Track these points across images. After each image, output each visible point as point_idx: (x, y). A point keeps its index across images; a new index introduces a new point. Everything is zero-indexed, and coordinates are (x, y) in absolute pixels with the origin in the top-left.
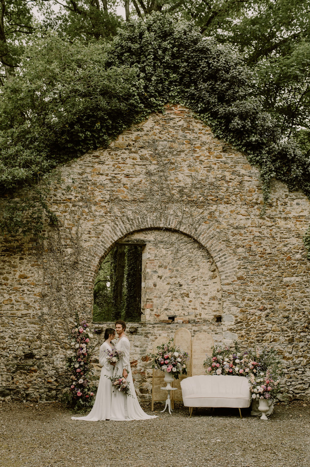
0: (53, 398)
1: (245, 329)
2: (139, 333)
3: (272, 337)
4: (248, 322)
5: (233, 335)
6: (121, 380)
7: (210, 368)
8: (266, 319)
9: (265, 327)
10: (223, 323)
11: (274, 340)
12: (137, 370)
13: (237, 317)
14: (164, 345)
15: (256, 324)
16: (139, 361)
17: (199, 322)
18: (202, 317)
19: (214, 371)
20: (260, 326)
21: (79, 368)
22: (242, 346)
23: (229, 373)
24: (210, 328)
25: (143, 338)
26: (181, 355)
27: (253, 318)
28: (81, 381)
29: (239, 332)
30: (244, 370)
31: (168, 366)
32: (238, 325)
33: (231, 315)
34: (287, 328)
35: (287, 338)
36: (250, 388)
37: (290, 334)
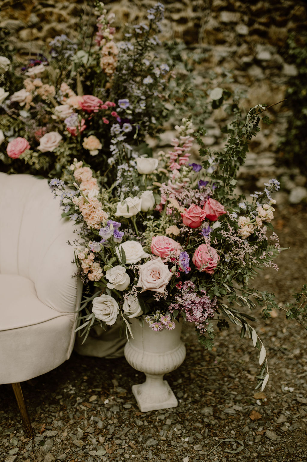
3: (132, 17)
22: (19, 44)
35: (180, 29)
36: (78, 261)
37: (189, 13)
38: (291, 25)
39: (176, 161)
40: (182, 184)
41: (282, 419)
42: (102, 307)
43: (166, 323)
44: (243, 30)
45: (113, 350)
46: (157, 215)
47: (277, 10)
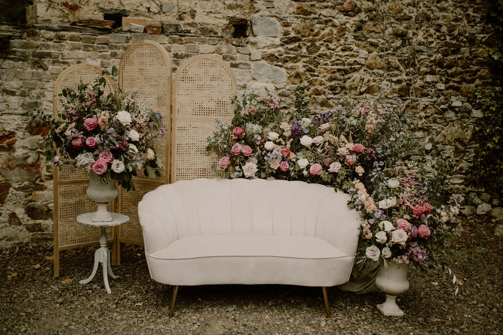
1: (305, 59)
2: (14, 52)
3: (366, 80)
4: (313, 42)
5: (275, 71)
7: (225, 161)
8: (355, 37)
9: (352, 56)
10: (251, 39)
11: (370, 90)
12: (14, 158)
13: (287, 25)
14: (85, 87)
15: (332, 46)
16: (19, 134)
17: (189, 32)
18: (198, 19)
19: (237, 168)
20: (341, 53)
23: (279, 175)
24: (218, 51)
25: (29, 70)
26: (141, 121)
27: (327, 31)
29: (290, 64)
30: (325, 168)
31: (96, 157)
32: (290, 46)
33: (274, 19)
34: (398, 63)
35: (397, 87)
36: (362, 228)
37: (404, 77)
38: (478, 82)
39: (407, 182)
40: (411, 195)
41: (463, 327)
42: (371, 252)
43: (405, 260)
44: (442, 86)
45: (362, 288)
46: (397, 209)
47: (467, 72)
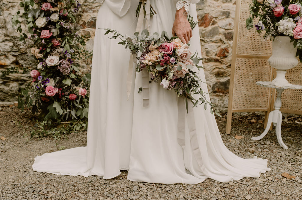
0: (13, 96)
6: (171, 46)
21: (46, 28)
28: (53, 60)
